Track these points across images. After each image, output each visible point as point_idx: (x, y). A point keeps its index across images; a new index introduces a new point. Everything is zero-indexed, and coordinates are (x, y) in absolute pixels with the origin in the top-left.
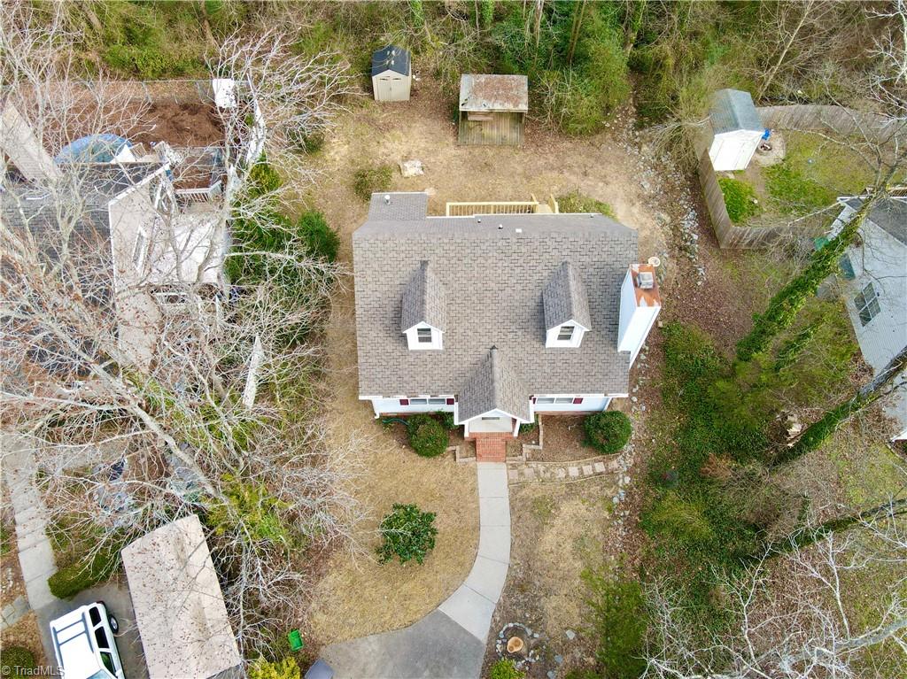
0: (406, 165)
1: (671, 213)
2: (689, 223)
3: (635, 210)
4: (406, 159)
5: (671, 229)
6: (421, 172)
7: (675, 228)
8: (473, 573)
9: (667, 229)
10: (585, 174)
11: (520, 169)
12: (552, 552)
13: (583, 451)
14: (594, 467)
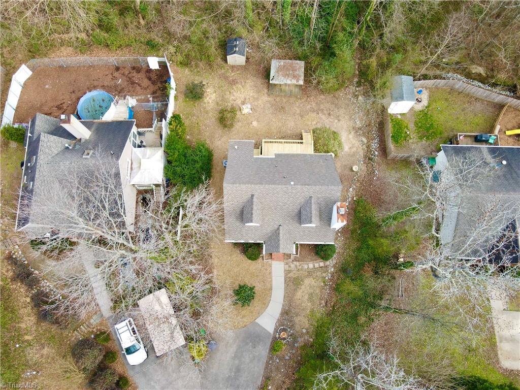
0: (243, 107)
1: (368, 138)
2: (375, 145)
3: (351, 136)
4: (243, 103)
5: (366, 147)
6: (251, 112)
7: (368, 147)
8: (268, 308)
9: (364, 146)
10: (329, 114)
11: (298, 112)
12: (300, 299)
13: (315, 257)
14: (319, 264)
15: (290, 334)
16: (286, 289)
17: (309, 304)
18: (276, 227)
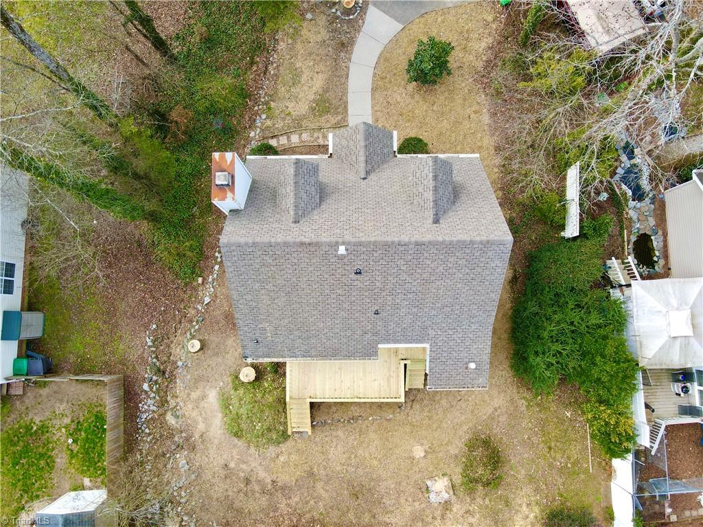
0: (446, 496)
1: (163, 423)
2: (148, 406)
3: (201, 426)
4: (447, 505)
5: (167, 402)
6: (429, 483)
7: (163, 403)
8: (377, 54)
9: (172, 403)
10: (247, 481)
11: (319, 485)
12: (317, 73)
14: (278, 142)
15: (337, 7)
16: (345, 92)
17: (298, 65)
18: (373, 177)
